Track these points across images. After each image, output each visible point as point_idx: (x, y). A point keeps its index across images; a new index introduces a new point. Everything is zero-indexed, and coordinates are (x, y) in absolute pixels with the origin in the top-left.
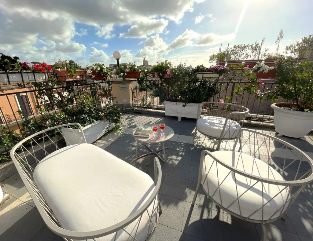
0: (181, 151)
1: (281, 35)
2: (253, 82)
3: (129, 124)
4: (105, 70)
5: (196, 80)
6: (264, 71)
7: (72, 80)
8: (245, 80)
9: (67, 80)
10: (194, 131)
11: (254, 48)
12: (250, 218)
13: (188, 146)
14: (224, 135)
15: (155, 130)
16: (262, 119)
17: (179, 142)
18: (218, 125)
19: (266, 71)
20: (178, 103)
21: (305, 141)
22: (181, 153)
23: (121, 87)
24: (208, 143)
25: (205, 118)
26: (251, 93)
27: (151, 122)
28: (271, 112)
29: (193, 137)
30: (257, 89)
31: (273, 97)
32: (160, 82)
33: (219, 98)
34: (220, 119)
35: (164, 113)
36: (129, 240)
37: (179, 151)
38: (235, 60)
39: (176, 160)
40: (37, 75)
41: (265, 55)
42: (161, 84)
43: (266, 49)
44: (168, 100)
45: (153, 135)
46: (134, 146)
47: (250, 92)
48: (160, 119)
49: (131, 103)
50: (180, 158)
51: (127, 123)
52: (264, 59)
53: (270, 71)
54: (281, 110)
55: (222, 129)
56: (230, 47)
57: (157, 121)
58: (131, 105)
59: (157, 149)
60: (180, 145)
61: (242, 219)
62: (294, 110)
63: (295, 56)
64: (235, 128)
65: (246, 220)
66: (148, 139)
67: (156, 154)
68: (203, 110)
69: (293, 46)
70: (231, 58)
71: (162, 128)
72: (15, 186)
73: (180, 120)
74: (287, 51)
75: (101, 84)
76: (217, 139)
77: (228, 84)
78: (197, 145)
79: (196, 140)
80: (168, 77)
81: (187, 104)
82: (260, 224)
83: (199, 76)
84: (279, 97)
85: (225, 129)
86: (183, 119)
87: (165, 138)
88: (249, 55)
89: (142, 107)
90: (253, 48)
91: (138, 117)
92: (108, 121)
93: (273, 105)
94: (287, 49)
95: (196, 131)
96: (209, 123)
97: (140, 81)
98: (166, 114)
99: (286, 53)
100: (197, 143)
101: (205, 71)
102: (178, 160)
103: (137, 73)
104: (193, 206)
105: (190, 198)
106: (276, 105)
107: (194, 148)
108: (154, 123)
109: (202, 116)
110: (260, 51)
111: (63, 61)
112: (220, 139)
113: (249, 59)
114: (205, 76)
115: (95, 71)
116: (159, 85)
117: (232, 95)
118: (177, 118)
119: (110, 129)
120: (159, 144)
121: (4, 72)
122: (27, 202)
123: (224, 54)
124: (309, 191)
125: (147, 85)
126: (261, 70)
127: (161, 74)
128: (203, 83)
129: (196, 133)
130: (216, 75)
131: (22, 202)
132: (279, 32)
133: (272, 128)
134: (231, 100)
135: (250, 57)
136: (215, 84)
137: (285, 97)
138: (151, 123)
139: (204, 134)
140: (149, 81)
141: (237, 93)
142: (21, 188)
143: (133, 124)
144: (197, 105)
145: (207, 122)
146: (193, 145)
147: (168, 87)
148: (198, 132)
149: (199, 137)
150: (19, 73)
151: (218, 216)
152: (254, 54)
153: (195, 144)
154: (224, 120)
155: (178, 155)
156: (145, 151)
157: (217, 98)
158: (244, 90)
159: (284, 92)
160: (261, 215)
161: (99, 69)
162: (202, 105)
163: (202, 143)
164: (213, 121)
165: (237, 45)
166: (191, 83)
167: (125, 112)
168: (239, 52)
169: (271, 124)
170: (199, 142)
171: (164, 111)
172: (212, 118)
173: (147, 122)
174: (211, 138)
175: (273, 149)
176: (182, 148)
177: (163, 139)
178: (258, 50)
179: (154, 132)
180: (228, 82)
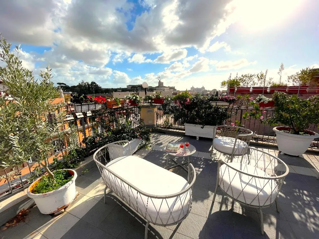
0: (202, 165)
1: (282, 67)
2: (257, 109)
3: (156, 142)
4: (139, 98)
5: (210, 107)
6: (265, 102)
7: (116, 107)
8: (251, 108)
9: (113, 108)
10: (211, 149)
11: (260, 77)
12: (252, 204)
13: (207, 161)
14: (234, 152)
15: (182, 147)
16: (268, 140)
17: (199, 158)
18: (230, 144)
19: (266, 102)
20: (196, 125)
21: (303, 159)
22: (202, 166)
23: (148, 111)
24: (223, 158)
25: (220, 138)
26: (256, 119)
27: (174, 140)
28: (273, 134)
29: (210, 154)
30: (261, 116)
31: (274, 122)
32: (181, 107)
33: (230, 122)
34: (232, 139)
35: (184, 133)
36: (179, 209)
37: (200, 164)
38: (244, 87)
39: (199, 171)
40: (97, 105)
41: (270, 83)
42: (182, 109)
43: (270, 78)
44: (187, 123)
45: (180, 151)
46: (163, 160)
47: (255, 117)
48: (181, 138)
49: (155, 124)
50: (201, 170)
51: (154, 140)
52: (269, 86)
53: (269, 102)
54: (281, 133)
55: (233, 147)
56: (238, 76)
57: (179, 140)
58: (155, 125)
59: (183, 162)
60: (201, 160)
61: (247, 205)
62: (291, 133)
63: (297, 84)
64: (243, 146)
65: (249, 206)
66: (177, 154)
67: (182, 166)
68: (217, 131)
69: (294, 76)
70: (240, 85)
71: (187, 145)
72: (81, 187)
73: (198, 139)
74: (289, 80)
75: (133, 109)
76: (230, 155)
77: (237, 111)
78: (214, 160)
79: (213, 156)
80: (188, 104)
81: (204, 126)
82: (259, 209)
83: (213, 104)
84: (278, 122)
85: (236, 147)
86: (201, 138)
87: (191, 153)
88: (256, 83)
89: (165, 128)
90: (258, 78)
91: (162, 136)
92: (141, 139)
93: (275, 129)
94: (289, 78)
95: (212, 148)
96: (223, 142)
97: (164, 106)
98: (186, 134)
99: (289, 81)
100: (214, 158)
101: (218, 100)
102: (200, 171)
103: (162, 100)
104: (213, 202)
105: (211, 198)
106: (277, 129)
107: (212, 162)
108: (177, 141)
109: (216, 136)
110: (265, 79)
111: (86, 82)
112: (232, 155)
113: (255, 86)
114: (218, 104)
115: (131, 99)
116: (180, 110)
117: (241, 120)
118: (195, 138)
119: (142, 145)
120: (184, 158)
121: (80, 104)
122: (93, 197)
123: (234, 80)
124: (301, 194)
125: (169, 109)
126: (262, 101)
127: (182, 102)
128: (217, 109)
129: (212, 150)
130: (227, 104)
131: (89, 198)
132: (280, 65)
133: (275, 148)
134: (241, 123)
135: (257, 84)
136: (226, 110)
137: (283, 122)
138: (174, 142)
139: (219, 151)
140: (172, 106)
141: (244, 118)
142: (85, 188)
143: (159, 142)
144: (213, 127)
145: (222, 142)
146: (211, 160)
147: (188, 112)
148: (214, 149)
149: (215, 154)
150: (88, 104)
151: (232, 209)
152: (260, 81)
153: (213, 159)
154: (234, 140)
155: (200, 168)
156: (173, 163)
157: (229, 121)
158: (251, 116)
159: (281, 118)
160: (258, 202)
161: (134, 98)
162: (216, 127)
163: (218, 158)
164: (226, 141)
165: (244, 74)
166: (207, 109)
167: (153, 132)
168: (247, 80)
169: (275, 144)
170: (216, 157)
171: (184, 132)
172: (225, 138)
173: (171, 140)
174: (225, 154)
175: (276, 164)
176: (203, 162)
177: (189, 154)
178: (263, 79)
179: (181, 148)
180: (237, 109)
